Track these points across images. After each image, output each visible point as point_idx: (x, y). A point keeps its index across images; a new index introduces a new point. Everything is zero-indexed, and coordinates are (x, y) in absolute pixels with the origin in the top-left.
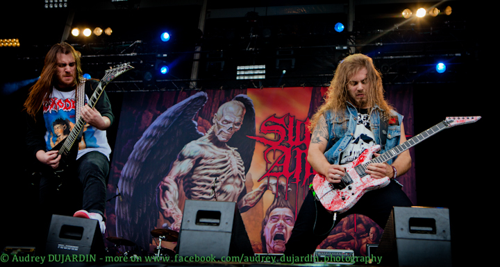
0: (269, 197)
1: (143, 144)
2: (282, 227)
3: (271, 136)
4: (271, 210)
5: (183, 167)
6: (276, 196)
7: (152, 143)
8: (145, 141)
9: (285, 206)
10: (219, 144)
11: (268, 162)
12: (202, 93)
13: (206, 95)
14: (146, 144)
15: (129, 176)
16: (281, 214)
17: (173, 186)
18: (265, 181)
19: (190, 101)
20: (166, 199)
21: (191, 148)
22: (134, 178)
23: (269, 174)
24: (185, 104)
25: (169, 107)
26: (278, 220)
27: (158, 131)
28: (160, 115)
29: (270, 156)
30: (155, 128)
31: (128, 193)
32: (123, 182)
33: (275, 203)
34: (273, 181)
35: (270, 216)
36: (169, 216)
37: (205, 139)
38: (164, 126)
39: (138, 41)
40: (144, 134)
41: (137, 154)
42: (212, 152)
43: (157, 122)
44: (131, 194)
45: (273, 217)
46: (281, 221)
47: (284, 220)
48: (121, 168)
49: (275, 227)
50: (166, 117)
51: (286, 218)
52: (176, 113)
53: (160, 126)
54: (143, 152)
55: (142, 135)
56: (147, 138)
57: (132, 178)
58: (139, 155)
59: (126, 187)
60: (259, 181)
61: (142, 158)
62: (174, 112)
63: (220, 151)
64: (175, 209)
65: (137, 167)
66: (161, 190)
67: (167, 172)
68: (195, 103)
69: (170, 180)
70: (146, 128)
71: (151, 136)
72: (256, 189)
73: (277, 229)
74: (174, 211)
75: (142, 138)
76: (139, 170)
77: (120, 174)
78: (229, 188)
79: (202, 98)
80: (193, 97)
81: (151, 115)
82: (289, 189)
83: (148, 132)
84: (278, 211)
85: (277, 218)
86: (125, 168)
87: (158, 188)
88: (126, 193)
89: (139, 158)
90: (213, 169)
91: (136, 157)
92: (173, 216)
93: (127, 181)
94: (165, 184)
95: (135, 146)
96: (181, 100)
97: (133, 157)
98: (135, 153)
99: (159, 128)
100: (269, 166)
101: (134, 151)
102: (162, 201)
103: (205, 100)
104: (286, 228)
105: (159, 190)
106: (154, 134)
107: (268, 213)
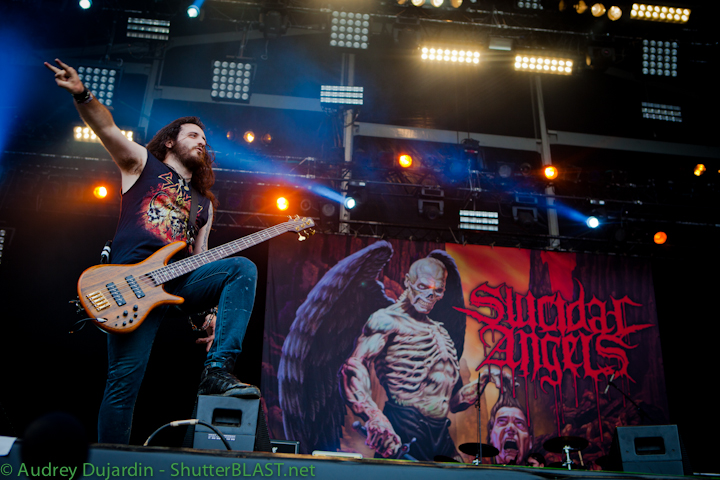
0: (492, 392)
1: (310, 311)
2: (512, 432)
3: (486, 311)
4: (497, 409)
5: (372, 344)
6: (501, 392)
7: (323, 310)
8: (313, 307)
9: (513, 406)
10: (419, 317)
11: (486, 345)
12: (384, 243)
13: (390, 246)
14: (314, 310)
15: (294, 355)
16: (510, 415)
17: (361, 371)
18: (484, 371)
19: (369, 253)
20: (353, 389)
21: (380, 319)
22: (303, 358)
23: (488, 361)
24: (363, 257)
25: (341, 259)
26: (507, 423)
27: (329, 293)
28: (328, 270)
29: (488, 337)
30: (324, 288)
31: (296, 378)
32: (286, 362)
33: (501, 401)
34: (495, 371)
35: (497, 417)
36: (360, 411)
37: (397, 308)
38: (337, 286)
39: (309, 159)
40: (310, 296)
41: (302, 324)
42: (408, 326)
43: (326, 280)
44: (302, 381)
45: (501, 419)
46: (511, 425)
47: (514, 423)
48: (281, 343)
49: (503, 432)
50: (338, 274)
51: (516, 421)
52: (351, 268)
53: (331, 286)
54: (312, 321)
55: (305, 298)
56: (315, 302)
57: (299, 357)
58: (305, 325)
59: (291, 370)
60: (477, 370)
61: (310, 331)
62: (348, 267)
63: (420, 326)
64: (367, 401)
65: (305, 343)
66: (345, 376)
67: (351, 350)
68: (377, 256)
69: (356, 362)
70: (311, 288)
71: (319, 300)
72: (474, 381)
73: (506, 435)
74: (367, 405)
75: (307, 301)
76: (309, 347)
77: (280, 351)
78: (438, 377)
79: (383, 249)
80: (372, 247)
81: (316, 269)
82: (517, 384)
83: (314, 293)
84: (506, 411)
85: (504, 420)
86: (287, 342)
87: (340, 373)
88: (293, 378)
89: (306, 330)
90: (414, 350)
91: (301, 328)
92: (367, 411)
93: (292, 361)
94: (350, 368)
95: (298, 312)
96: (356, 251)
97: (297, 329)
98: (299, 322)
99: (331, 289)
100: (488, 350)
101: (297, 319)
102: (348, 390)
103: (390, 253)
104: (518, 434)
105: (342, 376)
106: (324, 297)
107: (494, 414)
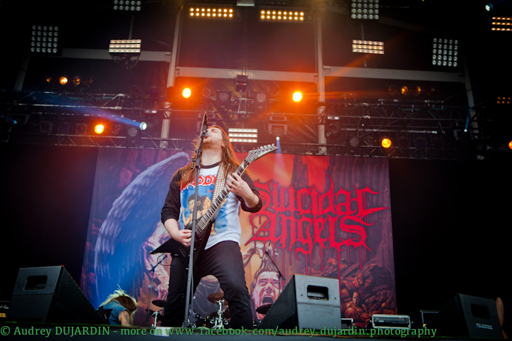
0: (256, 261)
1: (123, 203)
2: (270, 290)
4: (259, 274)
7: (132, 202)
8: (125, 200)
9: (272, 270)
11: (254, 227)
12: (183, 154)
13: (187, 156)
14: (126, 202)
15: (108, 234)
16: (269, 278)
18: (252, 245)
19: (171, 161)
20: (150, 260)
22: (115, 236)
23: (255, 238)
24: (166, 164)
25: (150, 166)
26: (266, 283)
27: (139, 190)
28: (139, 173)
29: (256, 221)
30: (135, 186)
31: (108, 251)
32: (102, 240)
33: (263, 267)
34: (260, 245)
35: (259, 279)
36: (154, 277)
38: (145, 185)
39: (120, 95)
40: (124, 192)
41: (116, 212)
43: (138, 181)
44: (112, 253)
45: (261, 281)
46: (269, 285)
47: (272, 283)
48: (100, 226)
49: (263, 291)
50: (146, 177)
51: (273, 282)
52: (157, 172)
53: (140, 185)
54: (124, 210)
55: (121, 193)
56: (127, 197)
57: (112, 236)
58: (118, 213)
59: (105, 245)
60: (246, 245)
61: (122, 217)
62: (154, 172)
65: (117, 226)
66: (146, 251)
68: (176, 164)
69: (154, 240)
70: (125, 186)
71: (131, 194)
73: (265, 293)
74: (160, 273)
75: (122, 196)
76: (120, 229)
77: (98, 231)
79: (182, 158)
80: (174, 157)
81: (130, 174)
82: (276, 254)
83: (128, 190)
84: (266, 275)
85: (265, 281)
86: (104, 226)
87: (142, 248)
88: (106, 251)
89: (119, 217)
91: (115, 215)
92: (159, 278)
93: (106, 238)
94: (150, 245)
95: (114, 204)
96: (162, 160)
97: (113, 215)
98: (114, 211)
99: (139, 187)
100: (255, 230)
101: (113, 208)
102: (146, 261)
103: (187, 161)
104: (274, 292)
105: (143, 251)
106: (134, 193)
107: (256, 277)
